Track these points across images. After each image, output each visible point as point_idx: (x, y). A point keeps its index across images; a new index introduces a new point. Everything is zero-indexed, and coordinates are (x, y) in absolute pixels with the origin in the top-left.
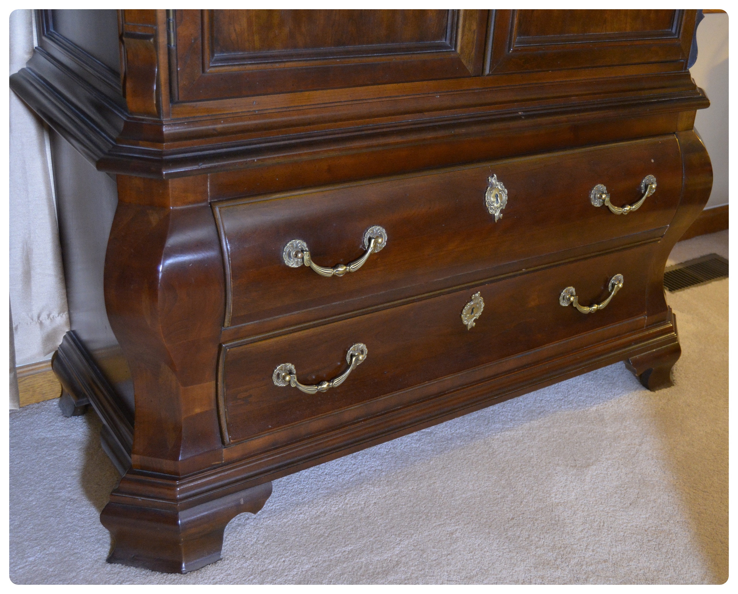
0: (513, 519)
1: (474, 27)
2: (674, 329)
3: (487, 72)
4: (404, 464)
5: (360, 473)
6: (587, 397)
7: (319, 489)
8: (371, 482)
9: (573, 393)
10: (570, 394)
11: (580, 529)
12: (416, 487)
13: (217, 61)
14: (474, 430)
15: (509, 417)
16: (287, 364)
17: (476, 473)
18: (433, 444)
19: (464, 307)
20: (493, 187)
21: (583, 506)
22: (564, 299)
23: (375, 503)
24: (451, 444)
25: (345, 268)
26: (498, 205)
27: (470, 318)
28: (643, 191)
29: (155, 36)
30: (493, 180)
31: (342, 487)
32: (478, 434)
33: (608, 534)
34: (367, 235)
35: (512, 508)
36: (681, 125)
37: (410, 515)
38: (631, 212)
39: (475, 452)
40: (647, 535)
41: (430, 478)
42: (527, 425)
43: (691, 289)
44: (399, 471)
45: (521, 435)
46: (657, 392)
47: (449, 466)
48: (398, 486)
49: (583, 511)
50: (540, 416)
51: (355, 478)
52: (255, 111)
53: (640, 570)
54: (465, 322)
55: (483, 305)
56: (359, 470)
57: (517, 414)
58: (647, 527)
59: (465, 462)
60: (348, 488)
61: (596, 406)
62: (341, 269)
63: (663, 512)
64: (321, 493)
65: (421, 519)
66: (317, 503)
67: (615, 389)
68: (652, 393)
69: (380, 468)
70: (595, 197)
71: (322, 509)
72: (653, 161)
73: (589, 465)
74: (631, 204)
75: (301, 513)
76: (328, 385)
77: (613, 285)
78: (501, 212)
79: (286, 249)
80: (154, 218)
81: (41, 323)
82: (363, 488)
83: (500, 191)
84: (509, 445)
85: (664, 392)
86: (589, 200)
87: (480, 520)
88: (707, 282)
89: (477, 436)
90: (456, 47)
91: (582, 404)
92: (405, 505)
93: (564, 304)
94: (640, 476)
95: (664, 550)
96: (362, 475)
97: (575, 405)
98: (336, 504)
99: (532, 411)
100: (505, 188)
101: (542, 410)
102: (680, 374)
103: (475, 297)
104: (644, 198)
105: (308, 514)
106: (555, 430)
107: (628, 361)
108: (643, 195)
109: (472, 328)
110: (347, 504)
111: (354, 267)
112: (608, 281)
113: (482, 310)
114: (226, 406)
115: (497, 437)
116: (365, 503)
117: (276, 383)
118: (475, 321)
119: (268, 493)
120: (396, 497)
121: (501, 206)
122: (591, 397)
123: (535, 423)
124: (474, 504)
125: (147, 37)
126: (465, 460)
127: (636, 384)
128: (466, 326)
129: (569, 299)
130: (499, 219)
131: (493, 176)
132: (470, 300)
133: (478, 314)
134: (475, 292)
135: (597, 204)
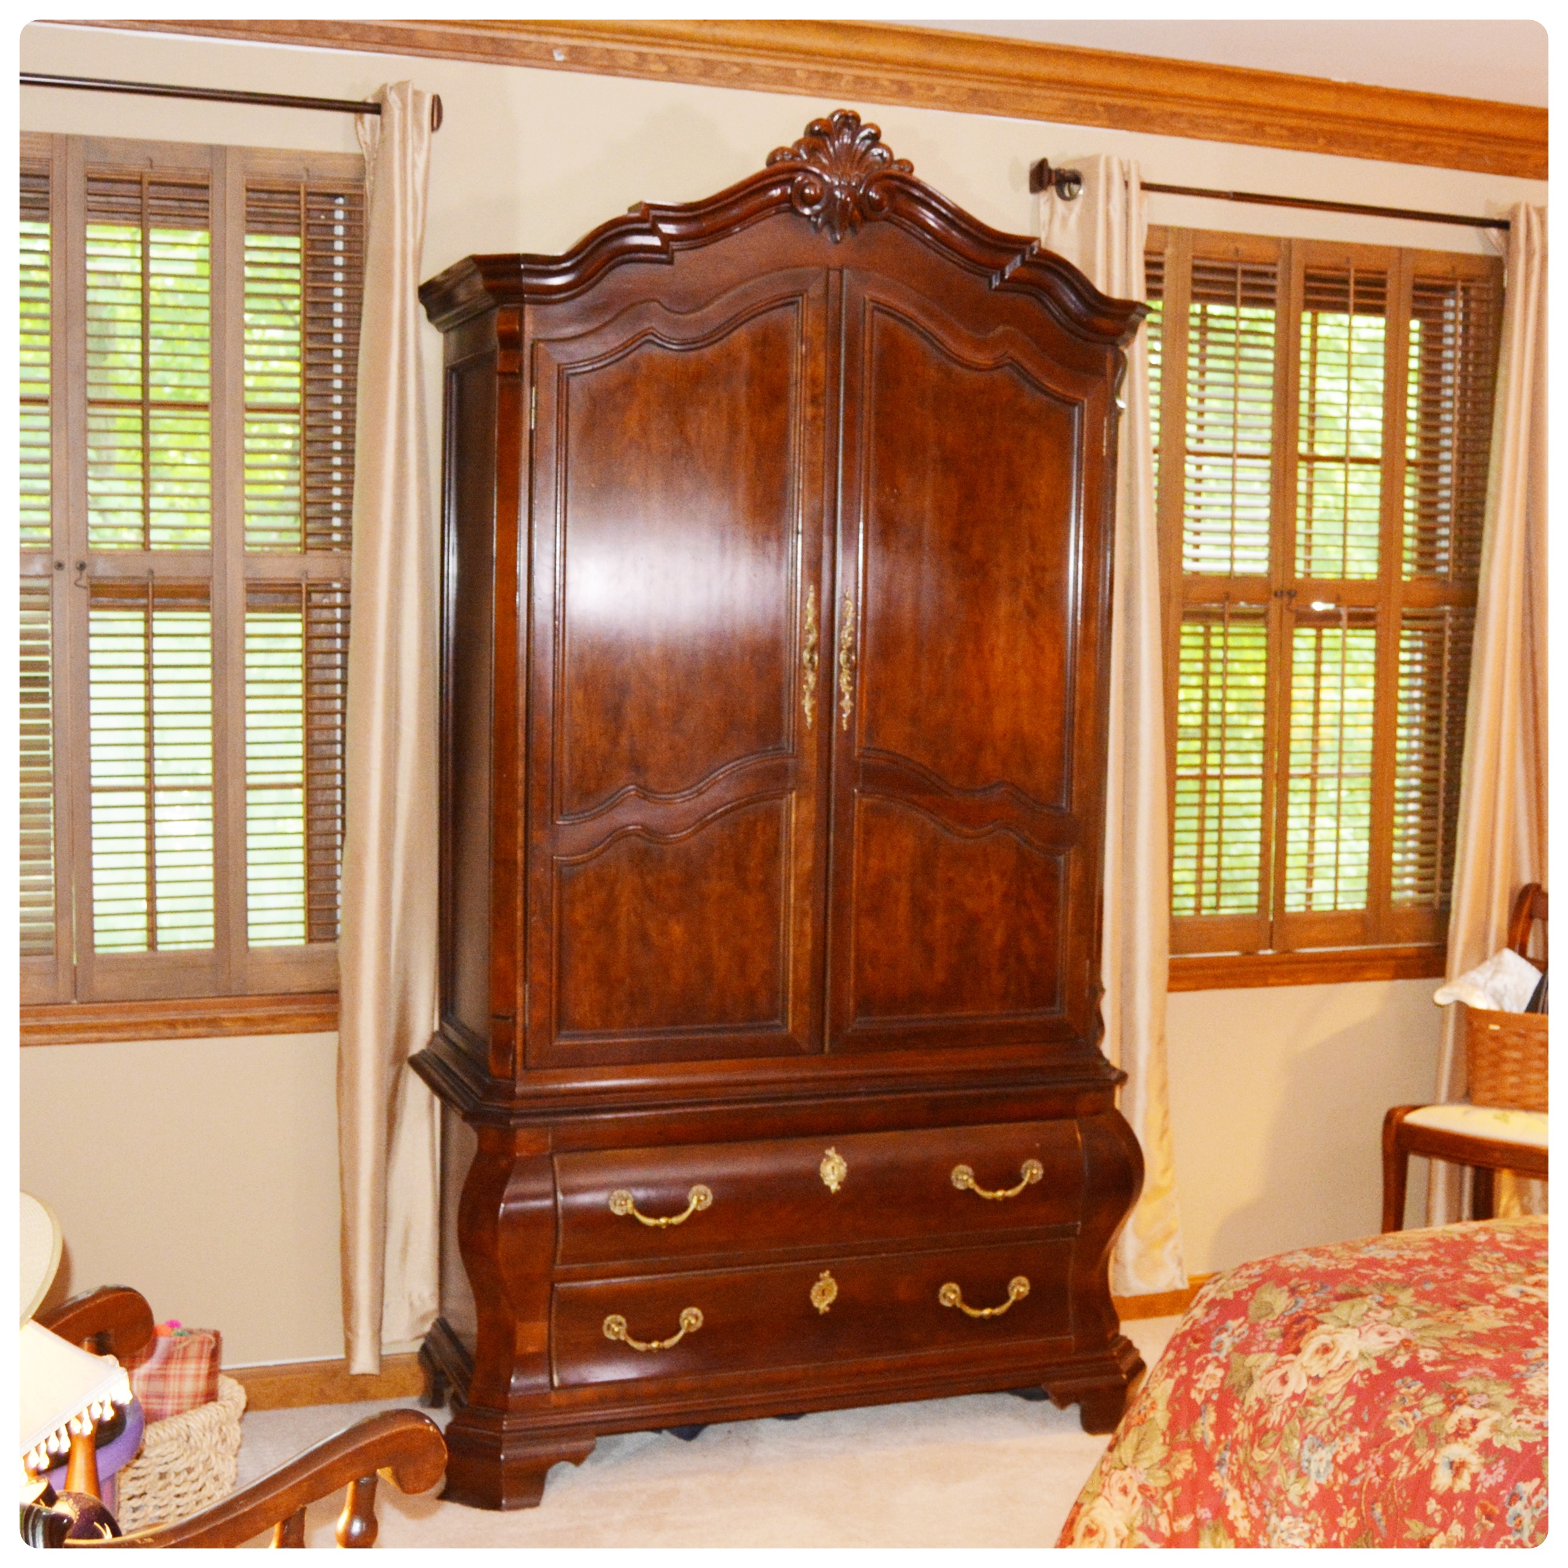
3: (827, 1049)
16: (617, 1316)
19: (812, 1288)
20: (829, 1159)
22: (944, 1297)
25: (666, 1219)
26: (835, 1177)
27: (822, 1302)
28: (1023, 1176)
29: (514, 1017)
38: (1005, 1198)
54: (816, 1304)
55: (836, 1288)
62: (663, 1220)
70: (957, 1179)
76: (659, 1345)
78: (840, 1185)
79: (612, 1197)
80: (504, 1163)
81: (411, 1304)
83: (838, 1163)
86: (950, 1182)
90: (786, 1027)
93: (946, 1303)
100: (844, 1160)
103: (825, 1277)
104: (1024, 1183)
109: (826, 1313)
112: (1005, 1283)
113: (835, 1293)
117: (606, 1335)
118: (829, 1305)
119: (592, 1449)
121: (838, 1178)
125: (507, 1018)
128: (817, 1310)
130: (838, 1192)
131: (830, 1149)
132: (819, 1280)
133: (831, 1298)
134: (823, 1271)
135: (960, 1186)
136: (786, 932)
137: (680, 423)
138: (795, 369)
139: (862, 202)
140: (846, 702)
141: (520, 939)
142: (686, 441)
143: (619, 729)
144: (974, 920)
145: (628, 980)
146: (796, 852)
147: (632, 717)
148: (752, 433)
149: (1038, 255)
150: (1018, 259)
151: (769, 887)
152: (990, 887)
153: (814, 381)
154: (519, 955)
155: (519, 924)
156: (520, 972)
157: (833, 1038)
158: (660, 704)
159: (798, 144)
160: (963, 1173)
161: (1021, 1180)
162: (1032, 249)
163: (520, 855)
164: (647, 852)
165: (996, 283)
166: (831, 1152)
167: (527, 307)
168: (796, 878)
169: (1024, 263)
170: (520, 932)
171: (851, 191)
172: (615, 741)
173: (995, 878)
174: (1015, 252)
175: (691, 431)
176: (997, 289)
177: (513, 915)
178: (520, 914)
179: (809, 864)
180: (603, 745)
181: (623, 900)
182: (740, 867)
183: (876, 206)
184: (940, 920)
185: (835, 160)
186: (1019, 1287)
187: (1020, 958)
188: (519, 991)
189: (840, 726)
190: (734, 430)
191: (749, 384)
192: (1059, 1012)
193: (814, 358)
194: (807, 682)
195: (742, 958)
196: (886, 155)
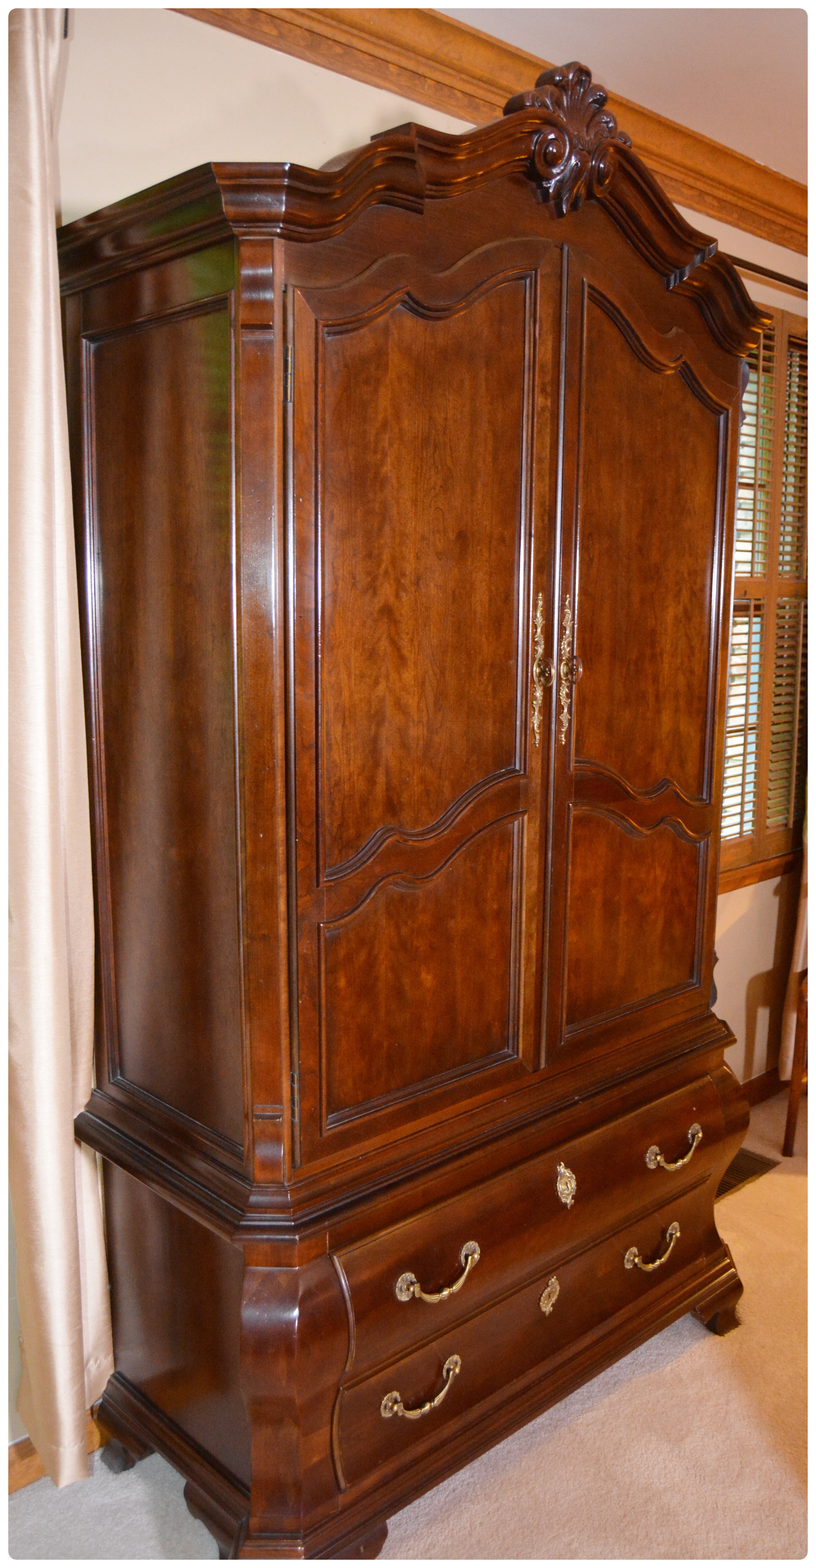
0: (625, 1516)
1: (532, 1032)
2: (731, 1265)
3: (543, 1066)
4: (495, 1471)
5: (454, 1491)
6: (658, 1355)
7: (418, 1517)
8: (468, 1500)
9: (642, 1353)
10: (639, 1355)
11: (695, 1516)
12: (516, 1497)
14: (554, 1417)
15: (585, 1394)
16: (393, 1393)
17: (572, 1468)
18: (517, 1441)
19: (541, 1295)
20: (563, 1176)
21: (691, 1488)
22: (628, 1261)
23: (481, 1523)
24: (536, 1437)
25: (449, 1290)
26: (569, 1192)
27: (547, 1304)
28: (690, 1141)
29: (282, 1114)
30: (562, 1169)
31: (441, 1510)
32: (560, 1420)
33: (725, 1516)
34: (464, 1253)
35: (621, 1503)
36: (713, 1062)
37: (521, 1531)
38: (684, 1166)
39: (563, 1443)
40: (764, 1510)
41: (527, 1483)
42: (606, 1400)
43: (726, 1198)
44: (493, 1480)
45: (604, 1414)
46: (725, 1335)
47: (542, 1465)
48: (497, 1499)
49: (692, 1494)
50: (616, 1388)
51: (450, 1497)
52: (358, 1157)
53: (768, 1551)
54: (544, 1309)
55: (559, 1289)
56: (452, 1486)
57: (592, 1389)
58: (760, 1500)
59: (557, 1457)
60: (447, 1511)
61: (669, 1364)
63: (771, 1480)
64: (421, 1522)
65: (533, 1534)
66: (422, 1534)
67: (683, 1340)
68: (722, 1338)
69: (471, 1480)
70: (650, 1160)
71: (429, 1541)
72: (695, 1109)
73: (683, 1438)
74: (683, 1158)
75: (409, 1550)
76: (431, 1406)
77: (671, 1235)
78: (573, 1198)
79: (399, 1284)
80: (283, 1279)
82: (463, 1508)
83: (569, 1177)
84: (595, 1429)
85: (733, 1333)
86: (645, 1163)
87: (593, 1524)
88: (740, 1185)
89: (559, 1423)
90: (518, 1054)
91: (655, 1365)
92: (511, 1520)
93: (628, 1266)
94: (737, 1442)
95: (785, 1524)
96: (456, 1492)
97: (648, 1367)
98: (441, 1532)
99: (607, 1383)
100: (573, 1173)
101: (616, 1380)
102: (744, 1310)
103: (552, 1283)
104: (693, 1149)
105: (416, 1549)
106: (637, 1402)
107: (695, 1310)
108: (691, 1145)
109: (551, 1313)
110: (453, 1530)
111: (456, 1287)
112: (664, 1231)
113: (558, 1293)
114: (341, 1448)
115: (579, 1421)
116: (470, 1525)
117: (384, 1415)
118: (553, 1305)
120: (500, 1512)
121: (572, 1192)
122: (662, 1354)
123: (614, 1397)
124: (581, 1505)
126: (556, 1454)
127: (704, 1331)
128: (545, 1313)
129: (633, 1260)
130: (572, 1206)
131: (560, 1165)
132: (547, 1287)
133: (554, 1298)
135: (652, 1166)
136: (518, 960)
138: (528, 352)
139: (593, 172)
140: (565, 716)
143: (376, 765)
144: (645, 914)
145: (385, 1044)
147: (387, 750)
149: (714, 257)
150: (697, 259)
151: (503, 916)
152: (655, 880)
153: (543, 368)
154: (285, 1043)
156: (286, 1062)
157: (549, 1054)
158: (413, 733)
160: (653, 1153)
162: (711, 251)
165: (674, 283)
167: (277, 242)
169: (702, 263)
171: (584, 157)
173: (659, 871)
174: (698, 251)
176: (672, 290)
180: (361, 785)
181: (381, 957)
182: (479, 900)
183: (602, 178)
184: (623, 919)
185: (570, 119)
186: (675, 1233)
188: (286, 1083)
189: (558, 740)
192: (696, 983)
194: (535, 698)
195: (480, 994)
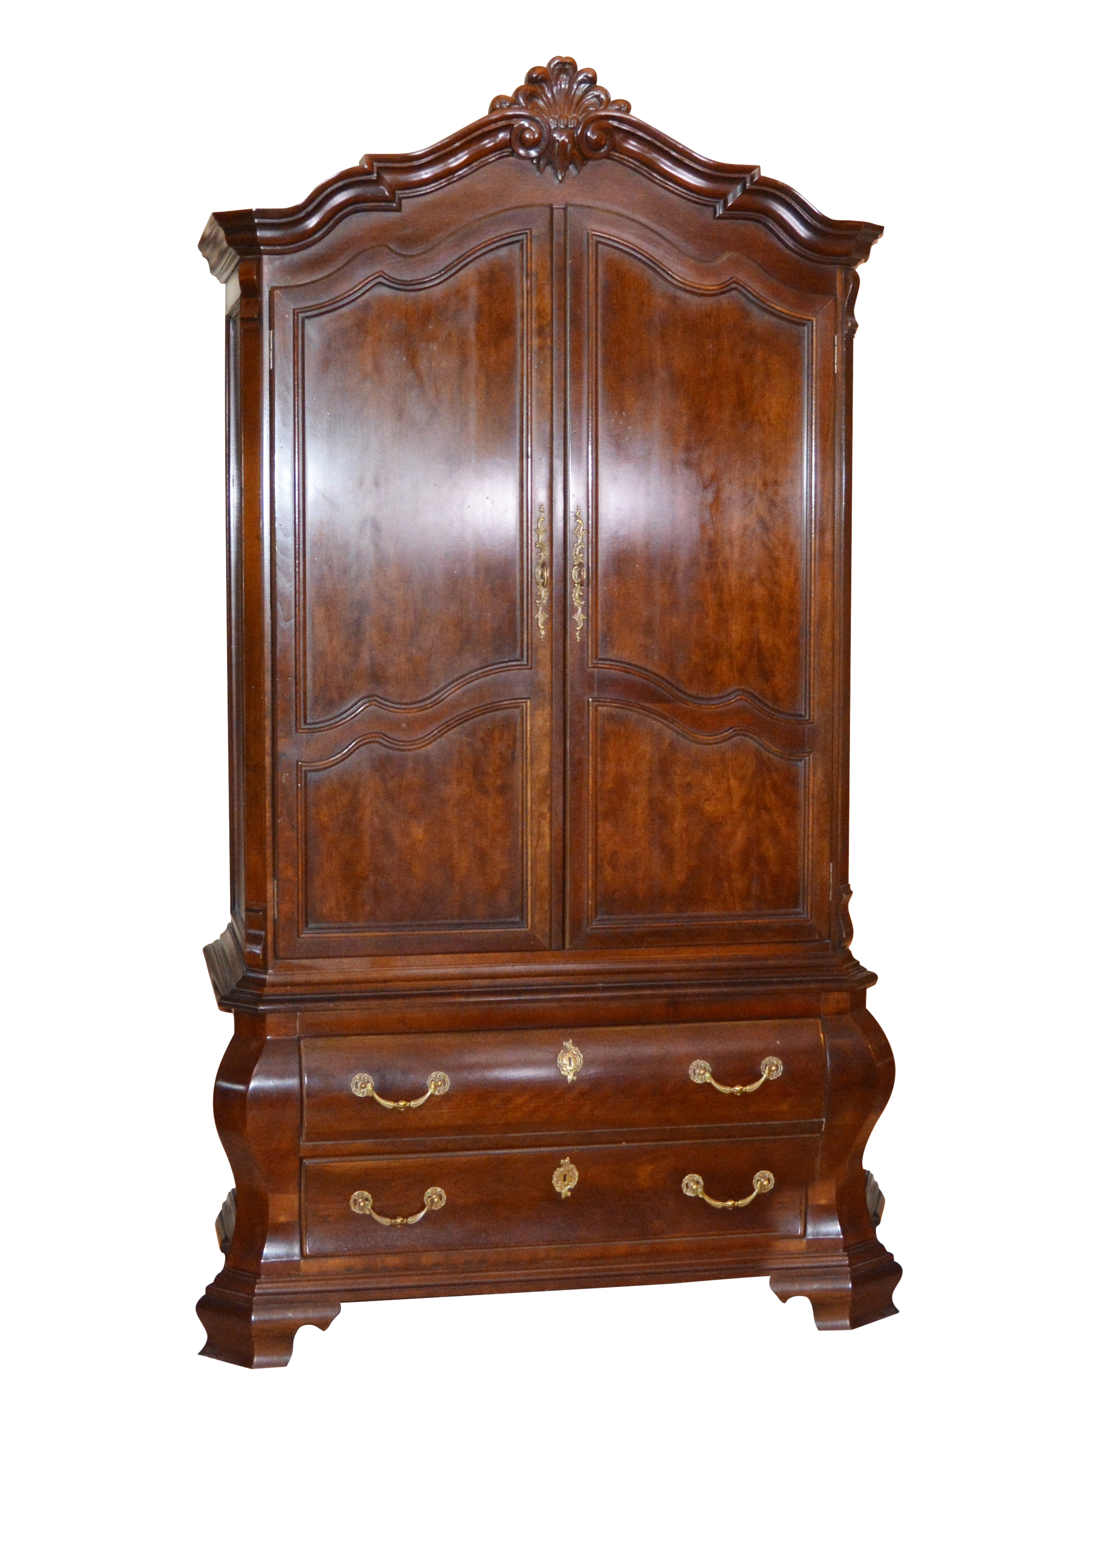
1: (547, 908)
3: (567, 946)
13: (310, 929)
16: (364, 1192)
19: (554, 1173)
20: (567, 1051)
22: (688, 1188)
25: (404, 1103)
26: (572, 1068)
27: (564, 1187)
28: (762, 1073)
29: (265, 911)
34: (430, 1079)
38: (744, 1093)
54: (558, 1189)
55: (577, 1174)
62: (401, 1103)
70: (695, 1073)
72: (778, 1042)
74: (745, 1085)
78: (574, 1075)
79: (352, 1079)
80: (254, 1045)
83: (575, 1054)
86: (688, 1076)
90: (527, 925)
93: (690, 1194)
100: (583, 1053)
103: (566, 1164)
104: (763, 1080)
111: (415, 1104)
112: (750, 1175)
113: (577, 1179)
114: (306, 1219)
117: (353, 1209)
118: (571, 1190)
119: (337, 1314)
121: (575, 1069)
125: (258, 911)
128: (560, 1194)
130: (575, 1082)
131: (568, 1041)
132: (560, 1166)
133: (573, 1184)
134: (564, 1158)
135: (698, 1080)
136: (525, 834)
137: (412, 358)
138: (521, 303)
139: (579, 142)
140: (579, 617)
141: (269, 839)
142: (418, 375)
143: (359, 643)
144: (714, 825)
145: (372, 877)
146: (531, 760)
147: (371, 633)
148: (482, 364)
149: (757, 183)
150: (739, 188)
151: (506, 791)
152: (729, 791)
153: (540, 313)
154: (269, 852)
155: (268, 823)
156: (269, 869)
157: (573, 937)
158: (398, 620)
159: (517, 92)
160: (700, 1068)
161: (761, 1076)
162: (752, 178)
163: (268, 760)
164: (388, 758)
165: (720, 211)
166: (568, 1044)
167: (265, 258)
168: (533, 782)
169: (745, 191)
170: (269, 832)
171: (570, 133)
172: (356, 655)
173: (734, 783)
174: (735, 181)
175: (423, 364)
176: (720, 217)
177: (262, 818)
178: (268, 815)
179: (545, 770)
180: (344, 658)
181: (366, 803)
182: (477, 770)
183: (596, 146)
184: (678, 823)
185: (552, 105)
186: (763, 1181)
187: (762, 861)
188: (269, 886)
189: (573, 638)
190: (464, 362)
191: (478, 319)
192: (804, 913)
193: (540, 291)
194: (540, 597)
195: (482, 857)
196: (603, 96)
